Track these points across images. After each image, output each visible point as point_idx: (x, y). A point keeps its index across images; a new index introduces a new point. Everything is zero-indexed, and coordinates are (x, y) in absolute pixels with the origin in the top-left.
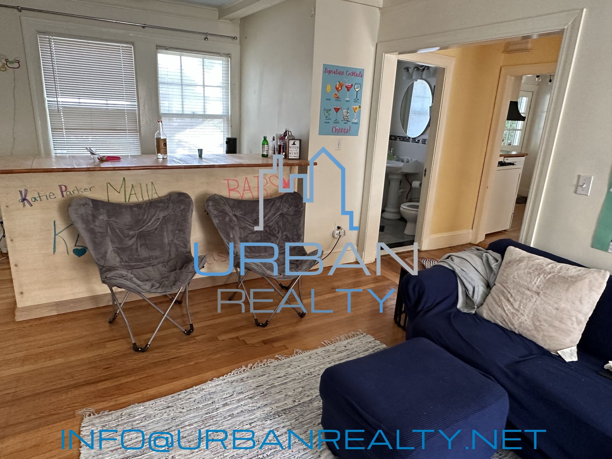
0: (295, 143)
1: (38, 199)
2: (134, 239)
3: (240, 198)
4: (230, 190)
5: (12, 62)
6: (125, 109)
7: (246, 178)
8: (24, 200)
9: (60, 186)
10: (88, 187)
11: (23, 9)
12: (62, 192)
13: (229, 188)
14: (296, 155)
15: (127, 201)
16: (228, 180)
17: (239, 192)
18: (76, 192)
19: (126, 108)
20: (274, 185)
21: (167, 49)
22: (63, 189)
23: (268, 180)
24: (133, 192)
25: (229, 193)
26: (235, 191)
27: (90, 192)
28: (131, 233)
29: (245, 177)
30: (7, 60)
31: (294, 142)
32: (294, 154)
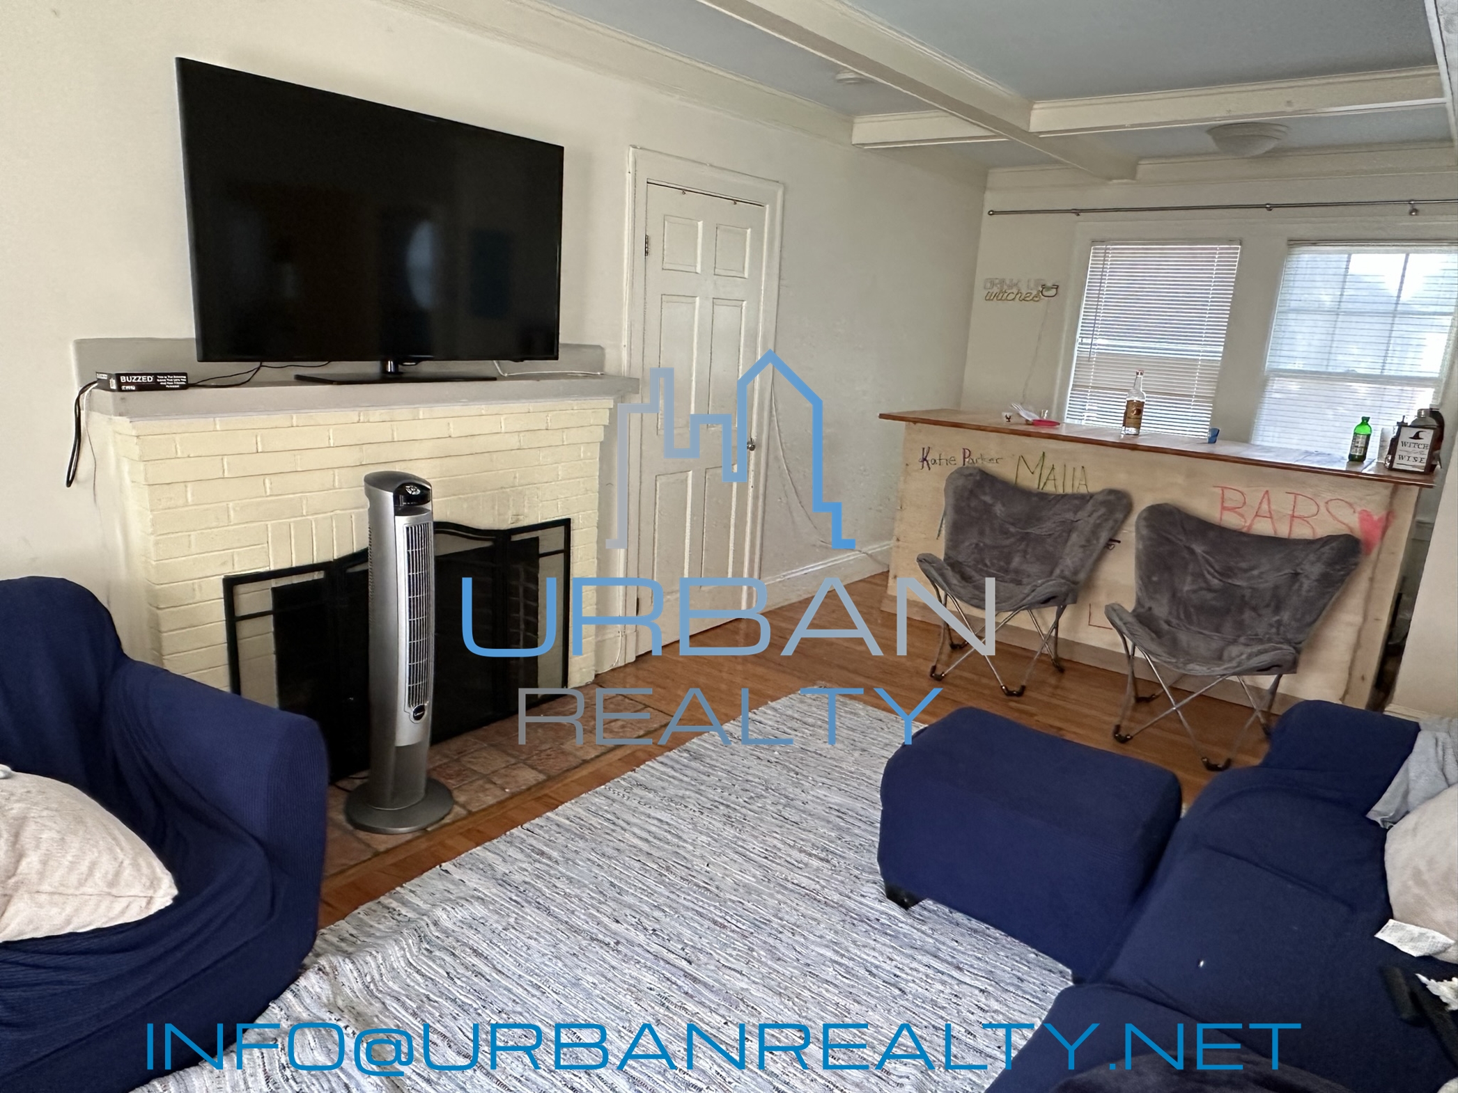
0: (1421, 435)
1: (938, 461)
2: (1012, 540)
3: (1244, 530)
4: (1224, 508)
5: (1049, 289)
6: (1198, 359)
7: (1267, 492)
8: (925, 459)
9: (964, 449)
10: (996, 456)
11: (1082, 211)
12: (964, 458)
13: (1222, 504)
14: (1417, 464)
15: (1041, 487)
16: (1223, 488)
17: (1242, 516)
18: (980, 461)
19: (1200, 358)
20: (1334, 518)
21: (1314, 244)
22: (966, 453)
23: (1323, 509)
24: (1052, 477)
25: (1221, 514)
26: (1236, 512)
27: (995, 465)
28: (1012, 529)
29: (1265, 489)
30: (1044, 286)
31: (1418, 433)
32: (1411, 459)
